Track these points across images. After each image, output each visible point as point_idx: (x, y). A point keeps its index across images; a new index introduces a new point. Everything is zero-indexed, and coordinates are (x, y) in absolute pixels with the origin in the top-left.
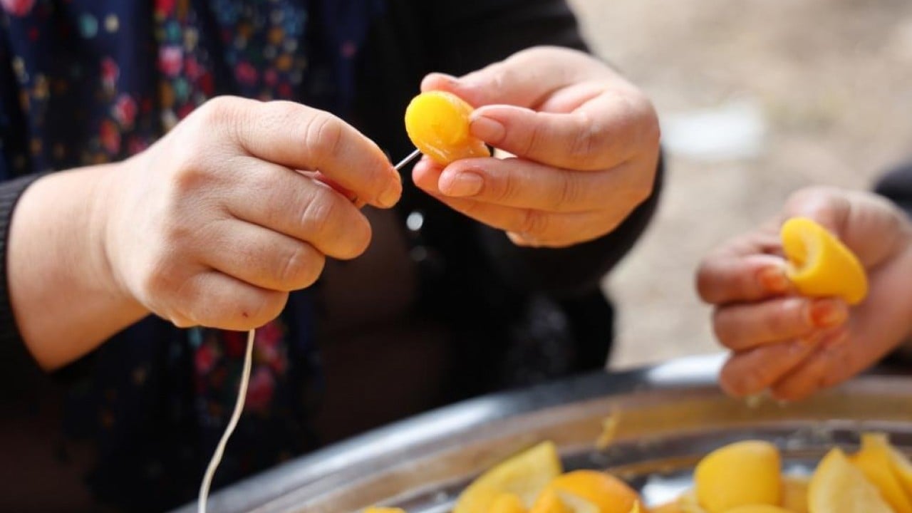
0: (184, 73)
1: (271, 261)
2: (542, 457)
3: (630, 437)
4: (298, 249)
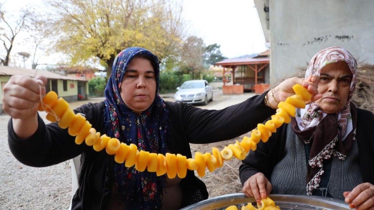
0: (141, 146)
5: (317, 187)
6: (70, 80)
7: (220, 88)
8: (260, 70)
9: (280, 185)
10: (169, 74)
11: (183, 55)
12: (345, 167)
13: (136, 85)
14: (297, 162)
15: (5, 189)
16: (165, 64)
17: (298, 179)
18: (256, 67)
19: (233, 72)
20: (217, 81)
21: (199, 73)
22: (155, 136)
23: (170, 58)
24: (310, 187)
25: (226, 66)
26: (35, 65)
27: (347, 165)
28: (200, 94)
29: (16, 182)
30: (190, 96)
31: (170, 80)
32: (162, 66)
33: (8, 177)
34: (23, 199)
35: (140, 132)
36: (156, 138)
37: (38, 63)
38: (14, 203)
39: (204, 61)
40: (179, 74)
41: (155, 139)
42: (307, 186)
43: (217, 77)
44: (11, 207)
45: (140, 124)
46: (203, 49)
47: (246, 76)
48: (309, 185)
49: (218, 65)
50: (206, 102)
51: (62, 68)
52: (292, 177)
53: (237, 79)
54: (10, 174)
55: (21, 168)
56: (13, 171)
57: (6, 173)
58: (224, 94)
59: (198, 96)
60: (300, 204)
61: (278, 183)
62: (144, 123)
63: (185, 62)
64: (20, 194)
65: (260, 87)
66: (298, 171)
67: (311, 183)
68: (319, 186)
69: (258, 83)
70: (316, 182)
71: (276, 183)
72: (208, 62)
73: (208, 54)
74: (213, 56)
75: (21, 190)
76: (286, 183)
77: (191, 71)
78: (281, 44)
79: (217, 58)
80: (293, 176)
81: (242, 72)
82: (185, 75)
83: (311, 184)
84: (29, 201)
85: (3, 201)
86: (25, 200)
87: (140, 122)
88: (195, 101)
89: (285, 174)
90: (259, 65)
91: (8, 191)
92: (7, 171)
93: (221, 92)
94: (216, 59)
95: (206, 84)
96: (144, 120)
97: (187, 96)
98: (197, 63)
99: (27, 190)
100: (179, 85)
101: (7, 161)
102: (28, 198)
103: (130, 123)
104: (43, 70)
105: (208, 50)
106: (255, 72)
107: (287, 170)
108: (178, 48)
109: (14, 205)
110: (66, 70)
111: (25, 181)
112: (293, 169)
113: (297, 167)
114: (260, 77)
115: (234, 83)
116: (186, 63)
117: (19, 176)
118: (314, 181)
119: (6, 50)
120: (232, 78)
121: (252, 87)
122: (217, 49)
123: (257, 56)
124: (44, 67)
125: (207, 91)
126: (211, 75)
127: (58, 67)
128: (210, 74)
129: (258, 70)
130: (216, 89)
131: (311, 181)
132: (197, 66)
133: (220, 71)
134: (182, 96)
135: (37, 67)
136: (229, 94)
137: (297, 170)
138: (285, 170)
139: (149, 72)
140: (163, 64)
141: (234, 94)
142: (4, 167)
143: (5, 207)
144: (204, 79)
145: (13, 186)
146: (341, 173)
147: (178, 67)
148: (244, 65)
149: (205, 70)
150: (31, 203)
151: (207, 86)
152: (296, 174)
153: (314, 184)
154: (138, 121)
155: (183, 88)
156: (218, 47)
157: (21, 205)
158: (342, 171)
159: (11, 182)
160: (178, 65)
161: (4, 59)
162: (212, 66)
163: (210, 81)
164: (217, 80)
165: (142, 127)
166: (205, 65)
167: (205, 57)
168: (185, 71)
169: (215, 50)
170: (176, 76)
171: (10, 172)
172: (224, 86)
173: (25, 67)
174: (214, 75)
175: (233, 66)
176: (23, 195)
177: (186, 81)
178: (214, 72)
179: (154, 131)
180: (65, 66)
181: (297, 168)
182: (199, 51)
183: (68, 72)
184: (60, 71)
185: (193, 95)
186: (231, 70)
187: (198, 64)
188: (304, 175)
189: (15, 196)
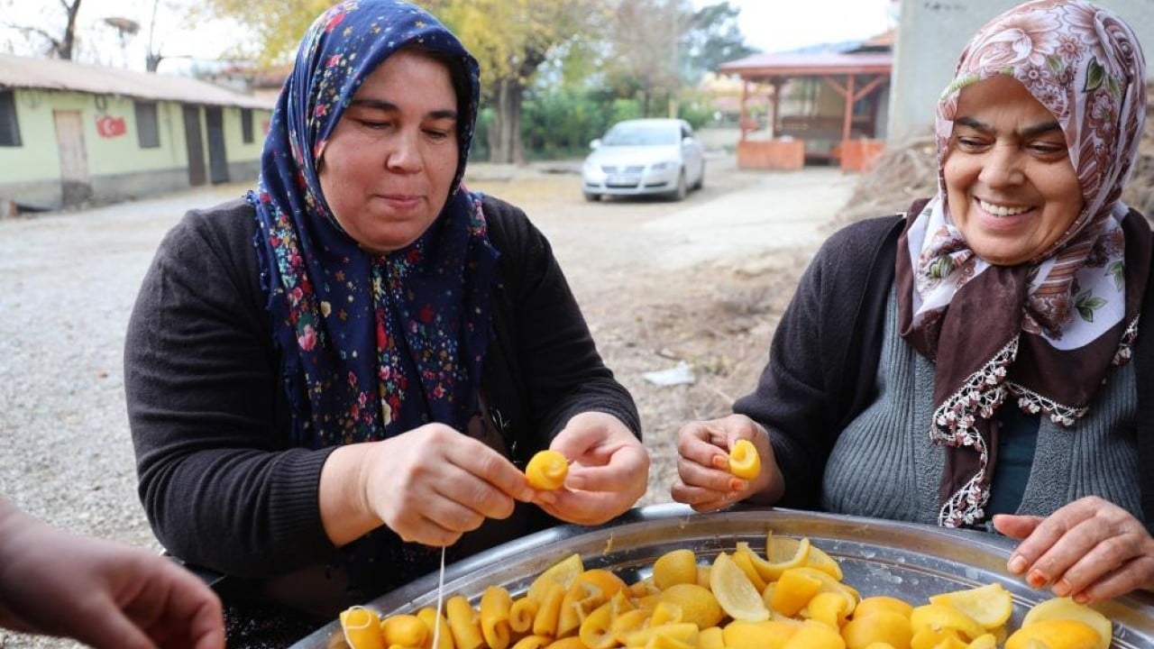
0: (391, 378)
1: (457, 519)
2: (574, 561)
3: (619, 549)
4: (470, 513)
5: (975, 519)
6: (261, 110)
7: (729, 149)
8: (862, 93)
9: (852, 502)
10: (572, 96)
11: (617, 37)
12: (1085, 456)
13: (388, 157)
14: (913, 428)
15: (54, 436)
16: (558, 63)
17: (912, 487)
18: (851, 83)
19: (775, 99)
20: (721, 125)
21: (668, 97)
22: (441, 333)
23: (575, 44)
24: (952, 515)
25: (754, 76)
26: (157, 58)
27: (1091, 448)
28: (662, 166)
29: (87, 416)
30: (632, 169)
31: (574, 115)
32: (548, 71)
33: (66, 399)
34: (104, 466)
35: (385, 326)
36: (445, 341)
37: (162, 55)
38: (78, 478)
39: (685, 58)
40: (603, 97)
41: (443, 345)
42: (941, 514)
43: (722, 112)
44: (68, 489)
45: (383, 296)
46: (682, 17)
47: (815, 113)
48: (947, 510)
49: (729, 72)
50: (682, 192)
51: (237, 70)
52: (893, 476)
53: (788, 120)
54: (73, 393)
55: (105, 376)
56: (81, 383)
57: (61, 388)
58: (743, 167)
59: (658, 172)
60: (914, 553)
61: (844, 492)
62: (397, 291)
63: (623, 59)
64: (96, 452)
65: (858, 149)
66: (916, 457)
67: (954, 503)
68: (982, 515)
69: (852, 137)
70: (972, 502)
71: (837, 490)
72: (697, 62)
73: (700, 37)
74: (715, 44)
75: (100, 442)
76: (870, 497)
77: (642, 89)
78: (937, 7)
79: (726, 51)
80: (897, 474)
81: (802, 98)
82: (621, 104)
83: (954, 508)
84: (120, 475)
85: (47, 471)
86: (107, 472)
87: (382, 288)
88: (648, 186)
89: (870, 464)
90: (860, 79)
91: (62, 443)
92: (64, 383)
93: (732, 160)
94: (724, 54)
95: (684, 135)
96: (397, 280)
97: (621, 169)
98: (662, 64)
99: (116, 442)
100: (600, 134)
101: (67, 354)
102: (117, 464)
103: (349, 292)
104: (183, 75)
105: (697, 23)
106: (844, 101)
107: (876, 452)
108: (600, 12)
109: (79, 485)
110: (249, 76)
111: (114, 413)
112: (899, 448)
113: (913, 443)
114: (863, 118)
115: (777, 134)
116: (628, 63)
117: (96, 398)
118: (966, 495)
119: (65, 10)
120: (769, 118)
121: (833, 147)
122: (729, 22)
123: (855, 46)
124: (186, 65)
125: (686, 155)
126: (704, 105)
127: (225, 66)
128: (699, 103)
129: (855, 93)
130: (718, 150)
131: (955, 496)
132: (662, 75)
133: (732, 94)
134: (605, 169)
135: (161, 67)
136: (758, 168)
137: (913, 454)
138: (873, 450)
139: (438, 115)
140: (551, 63)
141: (773, 168)
142: (57, 370)
143: (52, 488)
144: (681, 115)
145: (79, 428)
146: (1069, 475)
147: (602, 75)
148: (812, 77)
149: (687, 89)
150: (124, 479)
151: (688, 141)
152: (910, 467)
153: (965, 507)
154: (378, 283)
155: (612, 144)
156: (733, 14)
157: (97, 484)
158: (1073, 470)
159: (74, 417)
160: (599, 69)
161: (60, 37)
162: (709, 77)
163: (698, 123)
164: (722, 120)
165: (393, 306)
166: (688, 72)
167: (689, 45)
168: (624, 88)
169: (721, 23)
170: (594, 105)
171: (72, 384)
172: (743, 144)
173: (126, 65)
174: (715, 104)
175: (776, 79)
176: (106, 457)
177: (623, 119)
178: (714, 95)
179: (439, 319)
180: (246, 65)
181: (913, 447)
182: (669, 26)
183: (257, 82)
184: (230, 78)
185: (640, 169)
186: (768, 89)
187: (666, 68)
188: (935, 475)
189: (81, 458)
